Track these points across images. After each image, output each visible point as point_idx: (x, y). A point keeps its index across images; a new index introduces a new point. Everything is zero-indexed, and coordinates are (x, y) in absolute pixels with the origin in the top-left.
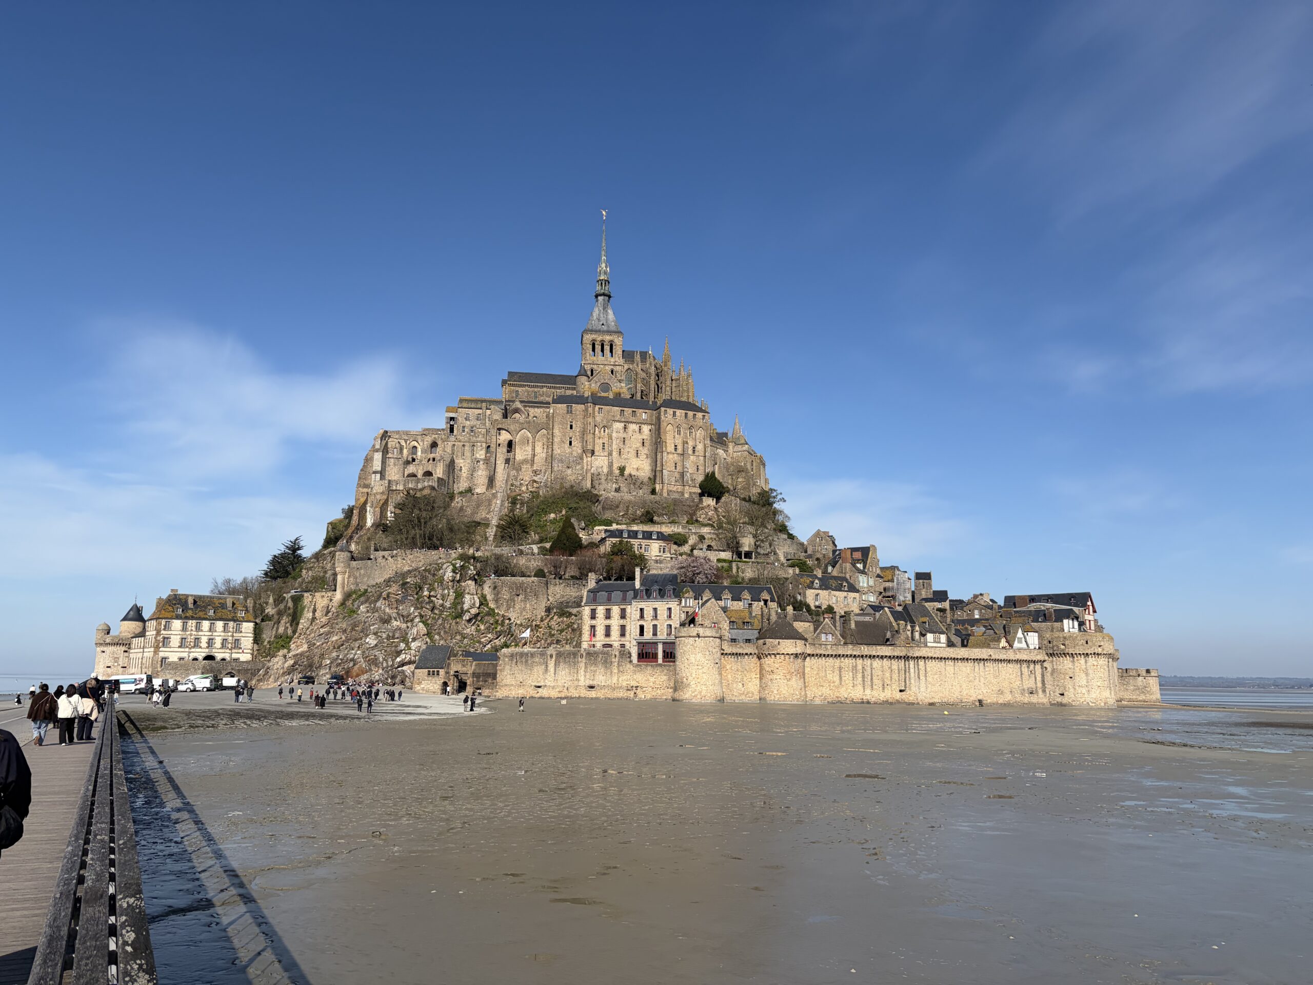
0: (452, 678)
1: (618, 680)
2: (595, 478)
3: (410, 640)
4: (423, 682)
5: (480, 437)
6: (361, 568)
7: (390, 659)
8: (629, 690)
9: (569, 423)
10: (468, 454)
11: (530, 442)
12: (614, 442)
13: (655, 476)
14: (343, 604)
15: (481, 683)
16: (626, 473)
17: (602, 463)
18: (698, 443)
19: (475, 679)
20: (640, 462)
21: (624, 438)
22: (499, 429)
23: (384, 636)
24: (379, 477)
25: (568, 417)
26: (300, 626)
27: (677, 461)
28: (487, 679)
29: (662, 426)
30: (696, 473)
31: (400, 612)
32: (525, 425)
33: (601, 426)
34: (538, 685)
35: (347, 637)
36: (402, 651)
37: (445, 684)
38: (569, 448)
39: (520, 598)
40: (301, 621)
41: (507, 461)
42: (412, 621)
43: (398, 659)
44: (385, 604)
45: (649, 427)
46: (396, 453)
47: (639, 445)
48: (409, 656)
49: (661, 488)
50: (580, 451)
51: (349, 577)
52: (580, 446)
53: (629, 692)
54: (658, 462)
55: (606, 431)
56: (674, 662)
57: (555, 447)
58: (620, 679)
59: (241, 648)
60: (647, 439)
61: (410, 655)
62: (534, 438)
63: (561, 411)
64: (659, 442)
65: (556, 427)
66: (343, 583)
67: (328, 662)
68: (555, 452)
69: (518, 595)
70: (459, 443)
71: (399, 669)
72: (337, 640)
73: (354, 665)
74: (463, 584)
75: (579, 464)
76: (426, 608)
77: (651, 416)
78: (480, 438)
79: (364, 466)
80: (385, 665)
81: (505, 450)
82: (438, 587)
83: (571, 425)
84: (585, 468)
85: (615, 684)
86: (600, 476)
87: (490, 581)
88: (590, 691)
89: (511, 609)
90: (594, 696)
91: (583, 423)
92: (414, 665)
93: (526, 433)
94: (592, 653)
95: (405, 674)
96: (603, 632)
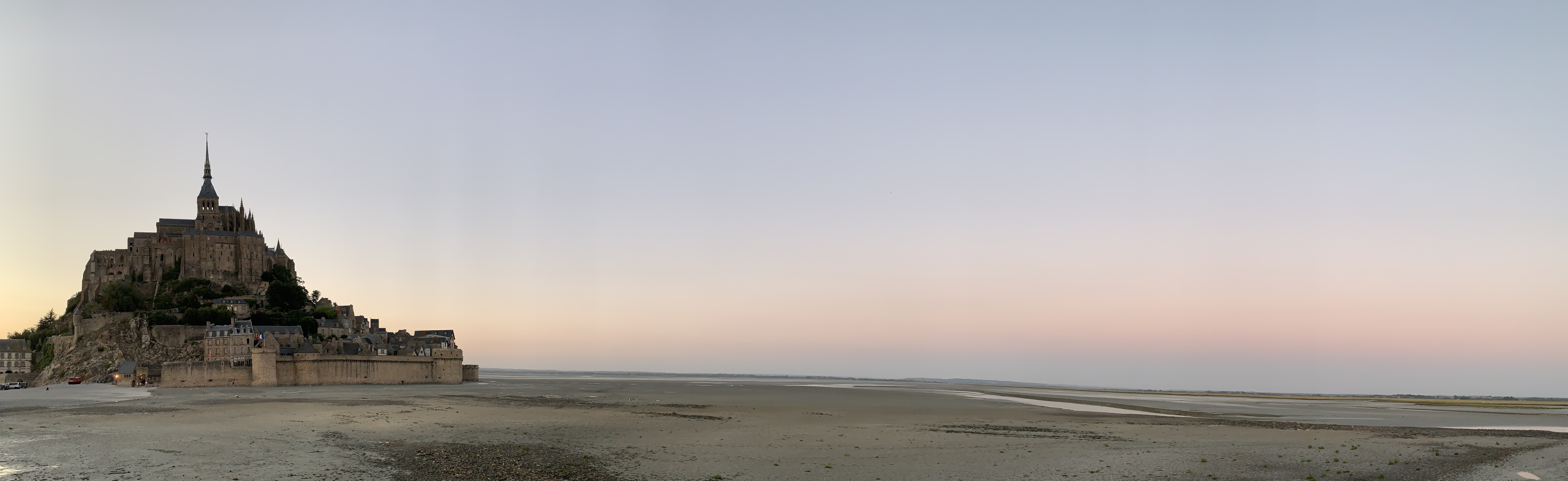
2: (207, 273)
16: (222, 270)
17: (210, 265)
31: (108, 345)
37: (134, 382)
38: (193, 257)
42: (115, 349)
44: (100, 341)
50: (199, 259)
56: (252, 366)
59: (25, 366)
65: (186, 246)
66: (78, 331)
68: (186, 260)
69: (170, 334)
70: (135, 256)
74: (141, 329)
75: (199, 265)
81: (160, 259)
82: (128, 331)
83: (194, 246)
84: (201, 268)
85: (223, 378)
86: (210, 271)
87: (155, 328)
88: (210, 382)
89: (167, 342)
90: (213, 385)
91: (200, 244)
92: (117, 372)
93: (170, 250)
94: (211, 363)
95: (113, 377)
96: (213, 352)
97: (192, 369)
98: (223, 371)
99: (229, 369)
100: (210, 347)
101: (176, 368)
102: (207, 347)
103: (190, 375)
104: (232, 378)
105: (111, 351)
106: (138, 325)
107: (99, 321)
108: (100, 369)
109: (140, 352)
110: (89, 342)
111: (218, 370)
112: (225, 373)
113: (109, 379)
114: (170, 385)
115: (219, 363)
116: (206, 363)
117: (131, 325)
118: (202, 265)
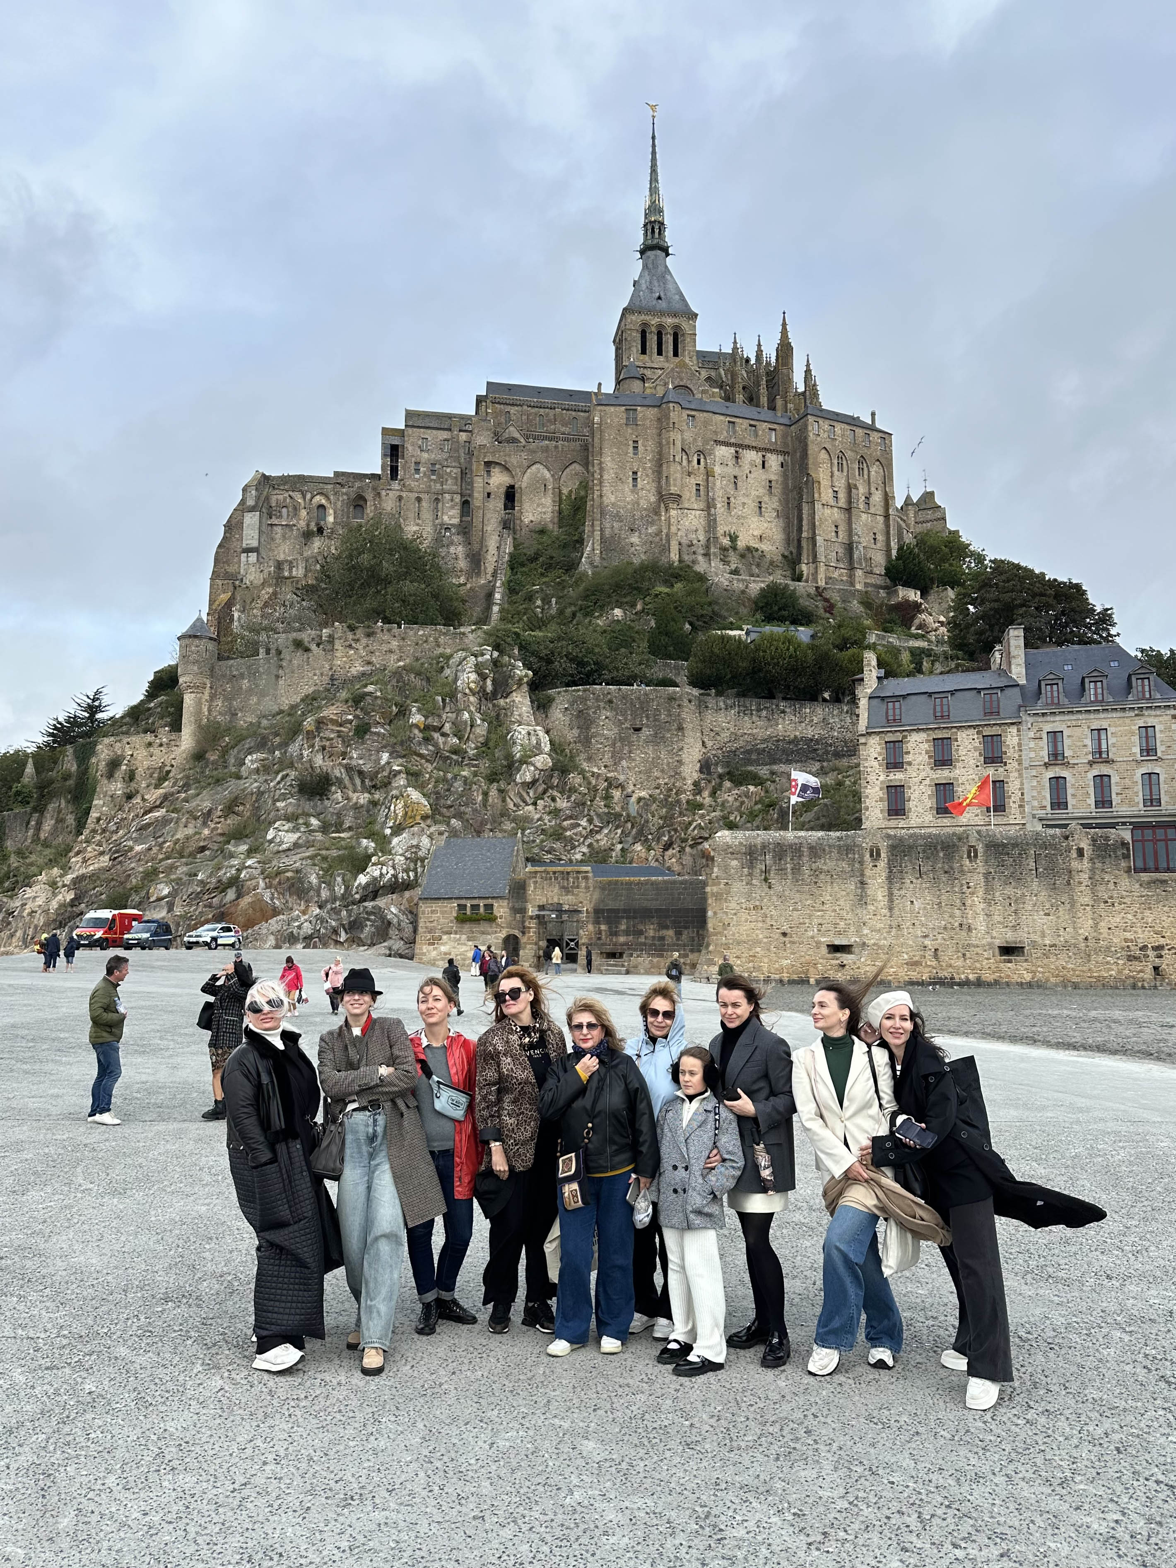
0: (533, 924)
1: (1096, 927)
2: (684, 549)
3: (388, 831)
4: (445, 937)
5: (449, 482)
6: (242, 676)
7: (339, 879)
8: (1137, 959)
9: (631, 443)
10: (427, 515)
11: (550, 486)
12: (718, 483)
13: (799, 547)
14: (199, 756)
15: (622, 939)
16: (741, 544)
17: (695, 522)
18: (873, 489)
19: (603, 927)
20: (766, 525)
21: (735, 477)
22: (489, 465)
23: (315, 822)
24: (255, 559)
25: (630, 431)
26: (94, 814)
27: (840, 523)
28: (641, 927)
29: (809, 452)
30: (873, 546)
31: (354, 763)
32: (539, 456)
33: (693, 450)
34: (837, 942)
35: (216, 829)
36: (369, 857)
38: (632, 492)
39: (643, 735)
40: (95, 802)
41: (506, 525)
42: (386, 784)
43: (362, 879)
44: (313, 746)
45: (781, 458)
46: (285, 517)
47: (762, 491)
48: (392, 872)
49: (812, 571)
50: (653, 499)
51: (213, 697)
52: (653, 490)
54: (805, 523)
55: (702, 460)
57: (607, 489)
58: (1104, 925)
60: (777, 481)
61: (394, 868)
62: (558, 479)
63: (616, 420)
64: (806, 483)
65: (606, 451)
66: (199, 712)
67: (166, 891)
68: (606, 501)
70: (410, 494)
71: (369, 904)
72: (188, 838)
73: (239, 896)
74: (502, 702)
75: (652, 523)
76: (421, 756)
77: (785, 436)
78: (449, 485)
79: (225, 538)
80: (325, 894)
81: (501, 505)
82: (444, 707)
83: (636, 448)
84: (665, 531)
85: (1086, 939)
86: (693, 549)
87: (568, 697)
88: (1010, 961)
89: (624, 763)
90: (1028, 977)
91: (660, 444)
92: (407, 894)
93: (540, 471)
94: (1004, 845)
95: (383, 918)
96: (930, 803)
97: (890, 879)
98: (1084, 898)
99: (1125, 882)
100: (897, 777)
101: (797, 870)
102: (882, 778)
103: (885, 911)
104: (1145, 937)
105: (366, 795)
106: (485, 683)
107: (300, 667)
108: (313, 879)
109: (511, 806)
110: (255, 756)
111: (1054, 887)
112: (1102, 905)
113: (368, 930)
114: (765, 969)
115: (1053, 846)
116: (980, 848)
117: (456, 679)
118: (668, 520)
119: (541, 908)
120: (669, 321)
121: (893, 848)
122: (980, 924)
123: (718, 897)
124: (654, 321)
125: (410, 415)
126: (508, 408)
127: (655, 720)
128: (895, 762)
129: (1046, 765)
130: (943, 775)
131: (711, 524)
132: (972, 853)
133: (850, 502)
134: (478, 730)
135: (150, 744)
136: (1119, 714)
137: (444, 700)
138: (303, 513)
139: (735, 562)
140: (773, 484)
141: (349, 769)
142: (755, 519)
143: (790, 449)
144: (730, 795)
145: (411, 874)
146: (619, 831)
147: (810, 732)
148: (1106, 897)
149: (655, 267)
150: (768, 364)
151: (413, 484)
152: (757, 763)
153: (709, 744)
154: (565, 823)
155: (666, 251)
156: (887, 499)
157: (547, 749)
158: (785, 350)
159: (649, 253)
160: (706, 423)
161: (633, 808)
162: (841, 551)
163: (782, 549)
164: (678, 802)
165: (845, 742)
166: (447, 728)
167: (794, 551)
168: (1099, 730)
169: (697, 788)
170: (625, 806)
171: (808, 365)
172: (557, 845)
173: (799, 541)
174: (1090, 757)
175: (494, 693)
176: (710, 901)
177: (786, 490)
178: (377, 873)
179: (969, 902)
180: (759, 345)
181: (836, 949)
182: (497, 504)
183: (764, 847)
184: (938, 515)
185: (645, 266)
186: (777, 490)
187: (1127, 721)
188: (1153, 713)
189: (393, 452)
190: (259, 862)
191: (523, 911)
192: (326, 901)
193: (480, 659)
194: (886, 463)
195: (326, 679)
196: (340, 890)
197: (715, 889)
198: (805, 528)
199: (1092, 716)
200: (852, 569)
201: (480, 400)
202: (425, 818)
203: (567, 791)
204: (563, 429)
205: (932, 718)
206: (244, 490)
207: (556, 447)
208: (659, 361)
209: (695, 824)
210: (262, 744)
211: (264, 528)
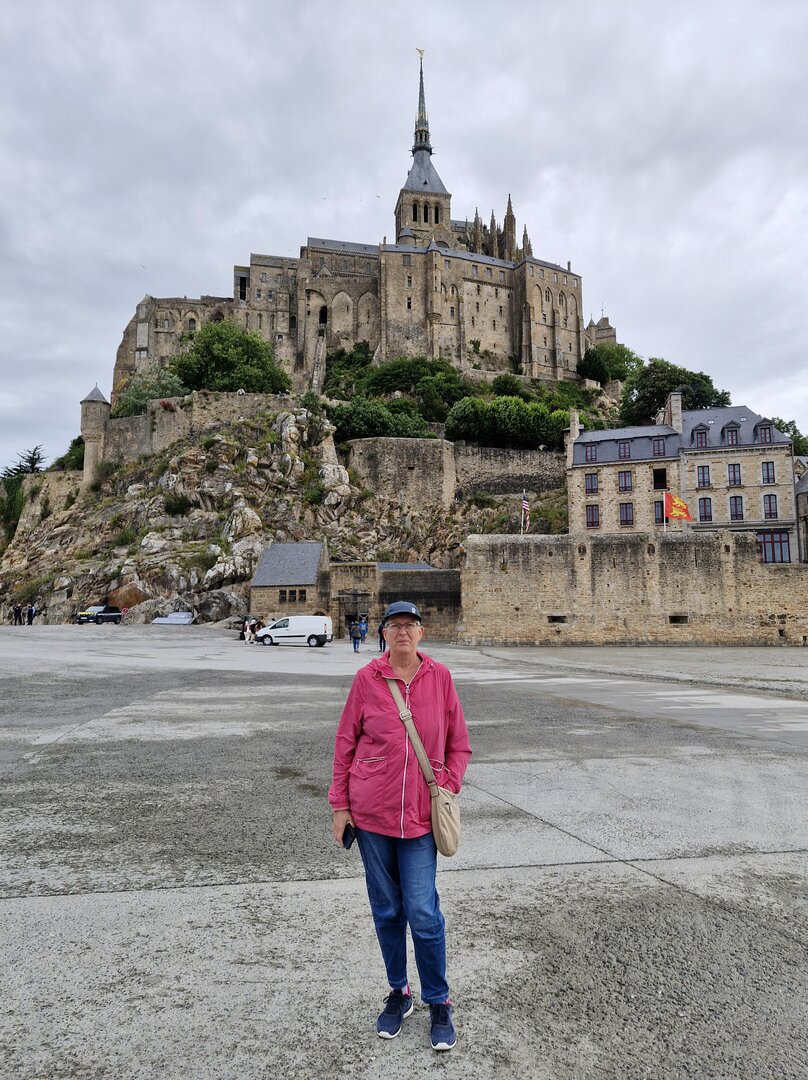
0: (333, 604)
1: (738, 602)
2: (444, 352)
3: (230, 539)
5: (282, 303)
6: (127, 429)
7: (194, 573)
8: (767, 624)
9: (406, 278)
10: (266, 326)
11: (351, 308)
12: (466, 307)
13: (520, 351)
14: (95, 487)
16: (482, 349)
18: (569, 314)
20: (498, 336)
21: (477, 303)
22: (309, 292)
23: (177, 533)
24: (145, 355)
25: (405, 270)
26: (20, 529)
27: (547, 336)
29: (527, 287)
30: (569, 352)
31: (206, 490)
32: (344, 286)
33: (449, 284)
34: (555, 614)
35: (105, 538)
36: (216, 558)
39: (415, 472)
40: (21, 520)
41: (321, 333)
42: (230, 506)
43: (211, 573)
45: (508, 292)
46: (166, 327)
47: (496, 313)
48: (232, 568)
49: (529, 368)
50: (422, 317)
51: (106, 445)
52: (422, 311)
53: (767, 629)
54: (524, 335)
55: (455, 291)
57: (390, 309)
58: (743, 600)
60: (505, 307)
61: (234, 565)
62: (356, 303)
63: (396, 262)
64: (525, 308)
65: (389, 283)
66: (96, 455)
67: (66, 583)
68: (389, 317)
69: (413, 468)
71: (215, 592)
72: (84, 545)
73: (120, 585)
74: (314, 449)
75: (422, 333)
76: (256, 486)
77: (510, 276)
78: (281, 306)
79: (124, 341)
80: (183, 584)
81: (317, 319)
82: (272, 451)
83: (410, 282)
84: (430, 339)
85: (730, 610)
86: (449, 351)
87: (361, 445)
88: (677, 627)
89: (402, 492)
90: (690, 638)
91: (426, 279)
92: (244, 584)
93: (344, 297)
94: (674, 544)
95: (227, 601)
96: (616, 517)
97: (593, 569)
98: (729, 580)
99: (759, 569)
100: (594, 499)
101: (526, 562)
102: (583, 500)
103: (590, 592)
104: (773, 609)
105: (215, 513)
106: (302, 435)
107: (169, 423)
108: (175, 573)
109: (321, 521)
110: (134, 486)
111: (708, 573)
112: (743, 586)
113: (215, 609)
114: (503, 636)
115: (709, 545)
116: (657, 546)
117: (281, 431)
118: (432, 331)
119: (341, 592)
120: (432, 199)
121: (595, 546)
122: (656, 600)
123: (469, 582)
124: (422, 199)
125: (254, 257)
126: (322, 255)
127: (424, 462)
128: (591, 490)
129: (697, 490)
130: (625, 498)
131: (461, 336)
132: (651, 550)
133: (554, 322)
134: (297, 468)
135: (60, 479)
136: (749, 454)
137: (272, 447)
138: (180, 324)
139: (477, 360)
140: (503, 309)
141: (202, 494)
142: (491, 332)
143: (514, 285)
144: (475, 514)
145: (247, 570)
146: (398, 539)
147: (531, 471)
148: (745, 580)
149: (423, 161)
150: (499, 230)
151: (256, 305)
152: (495, 492)
153: (461, 479)
154: (360, 534)
155: (430, 151)
156: (579, 321)
157: (347, 481)
158: (510, 220)
159: (419, 152)
160: (457, 266)
161: (409, 524)
162: (548, 355)
163: (509, 353)
164: (440, 519)
165: (555, 479)
166: (275, 466)
167: (516, 353)
168: (734, 465)
169: (453, 510)
170: (403, 522)
171: (525, 231)
172: (354, 549)
173: (520, 348)
174: (728, 484)
175: (309, 441)
176: (463, 585)
177: (511, 314)
178: (221, 570)
179: (648, 585)
180: (493, 216)
181: (554, 619)
182: (315, 319)
183: (502, 546)
184: (611, 333)
185: (416, 161)
186: (505, 312)
187: (754, 458)
188: (773, 452)
189: (243, 282)
190: (134, 561)
191: (326, 595)
192: (184, 589)
193: (298, 417)
194: (577, 297)
195: (187, 431)
196: (193, 581)
197: (467, 577)
198: (524, 339)
199: (730, 455)
200: (555, 367)
201: (303, 250)
202: (257, 529)
203: (361, 512)
204: (360, 271)
205: (617, 458)
206: (138, 308)
207: (355, 281)
208: (424, 226)
209: (451, 535)
210: (140, 478)
211: (152, 334)
